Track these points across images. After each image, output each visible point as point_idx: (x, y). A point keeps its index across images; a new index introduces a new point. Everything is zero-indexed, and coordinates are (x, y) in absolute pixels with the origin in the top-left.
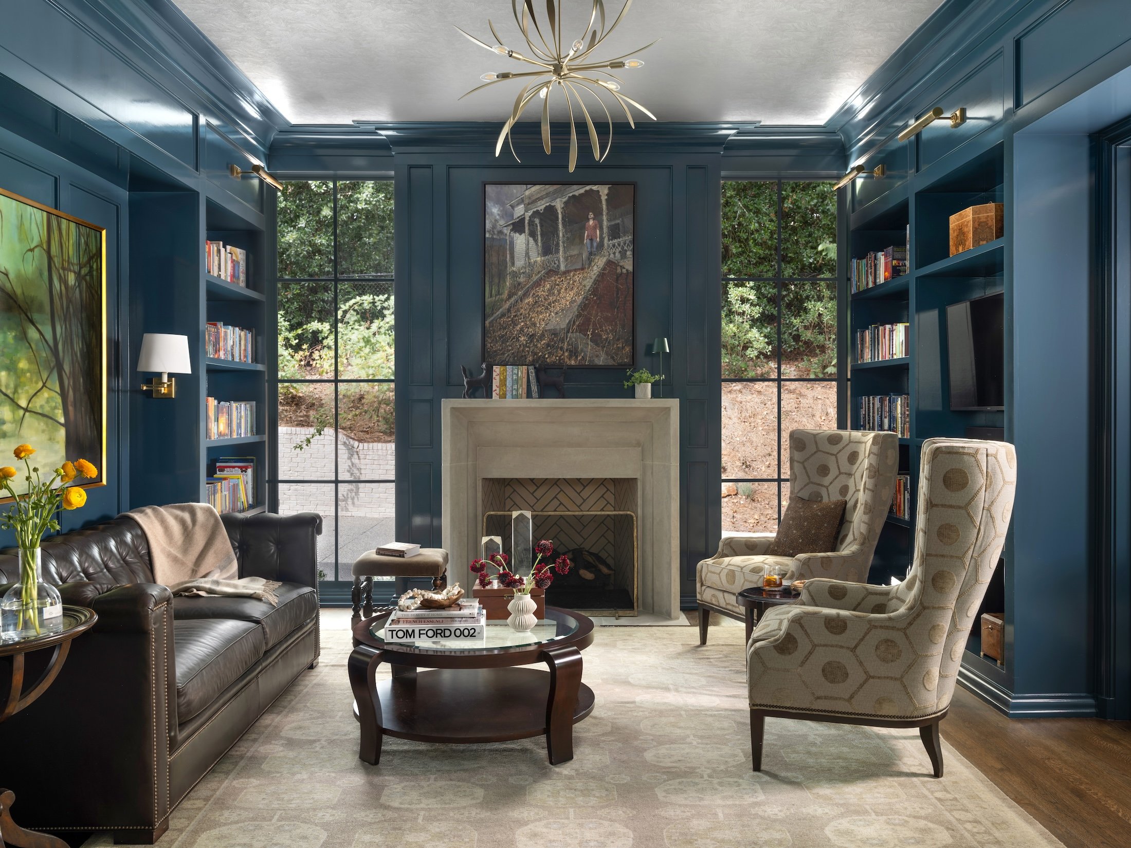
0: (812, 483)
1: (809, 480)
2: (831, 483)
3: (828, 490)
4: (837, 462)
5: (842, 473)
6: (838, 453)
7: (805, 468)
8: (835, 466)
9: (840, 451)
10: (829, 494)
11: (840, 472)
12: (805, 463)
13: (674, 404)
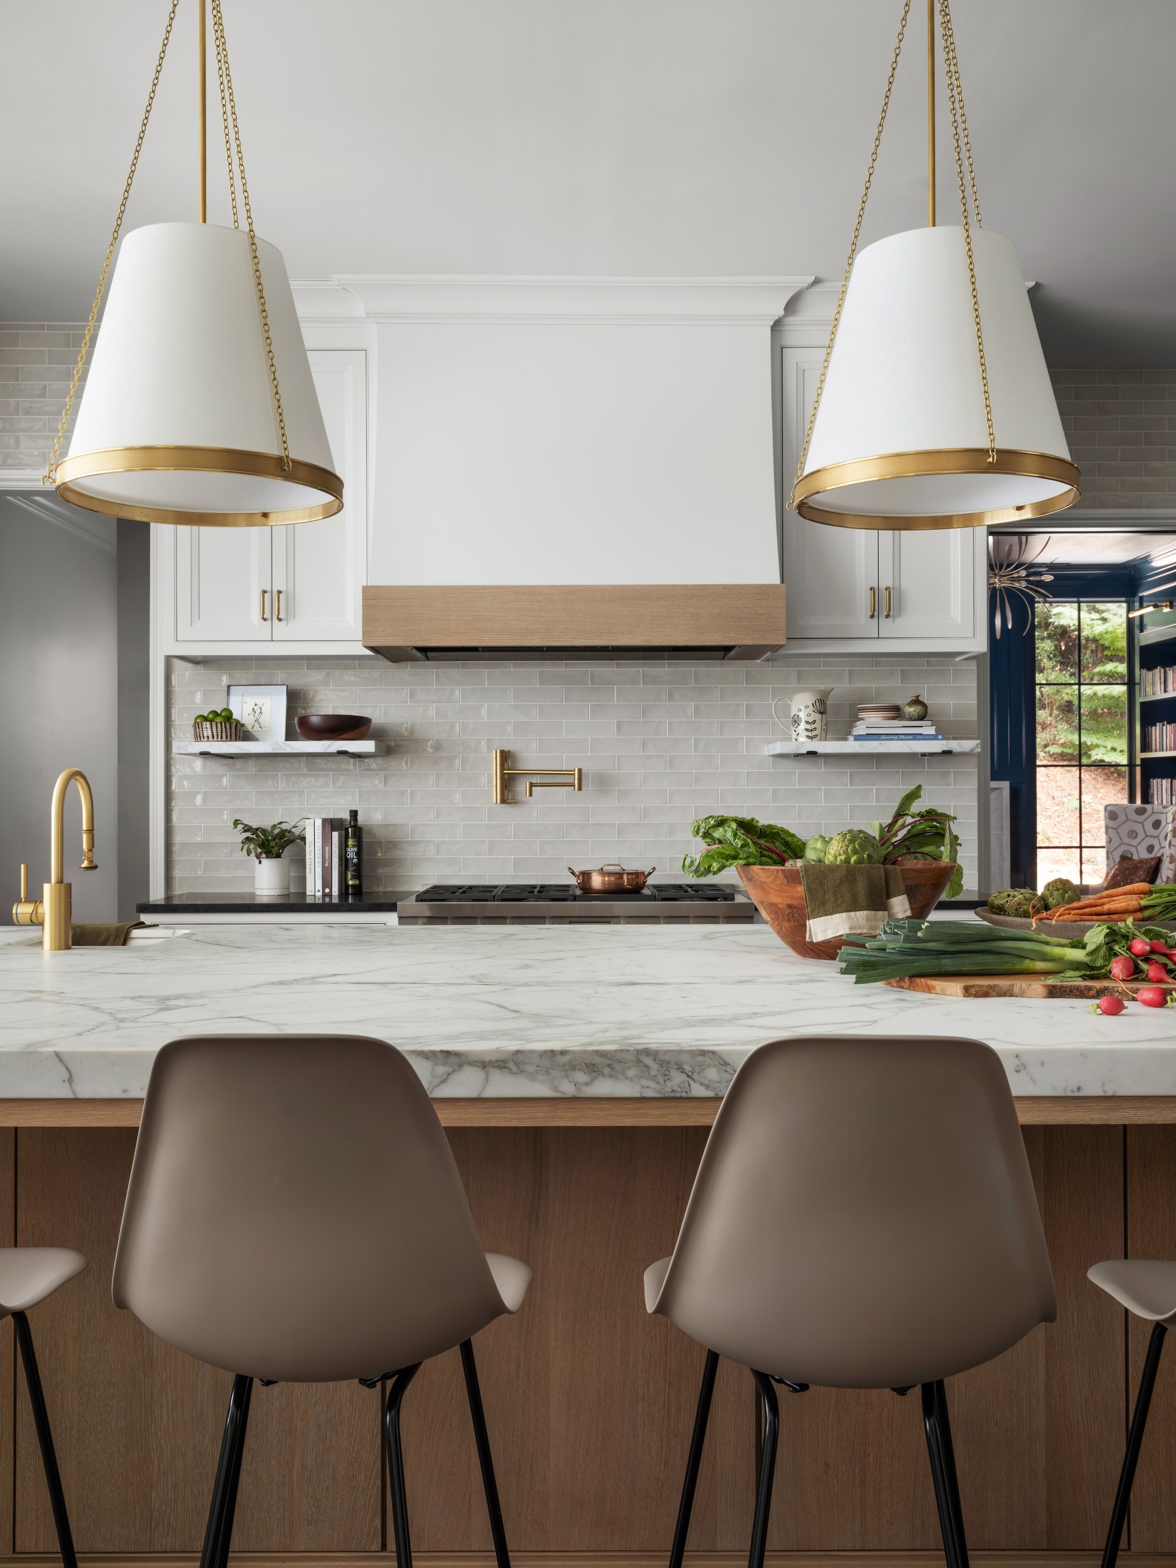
0: (1124, 844)
1: (1122, 841)
2: (1139, 844)
3: (1137, 849)
4: (1144, 828)
5: (1148, 836)
6: (1144, 821)
7: (1118, 833)
8: (1142, 831)
9: (1146, 820)
10: (1138, 852)
11: (1146, 835)
12: (1118, 829)
13: (1005, 785)
